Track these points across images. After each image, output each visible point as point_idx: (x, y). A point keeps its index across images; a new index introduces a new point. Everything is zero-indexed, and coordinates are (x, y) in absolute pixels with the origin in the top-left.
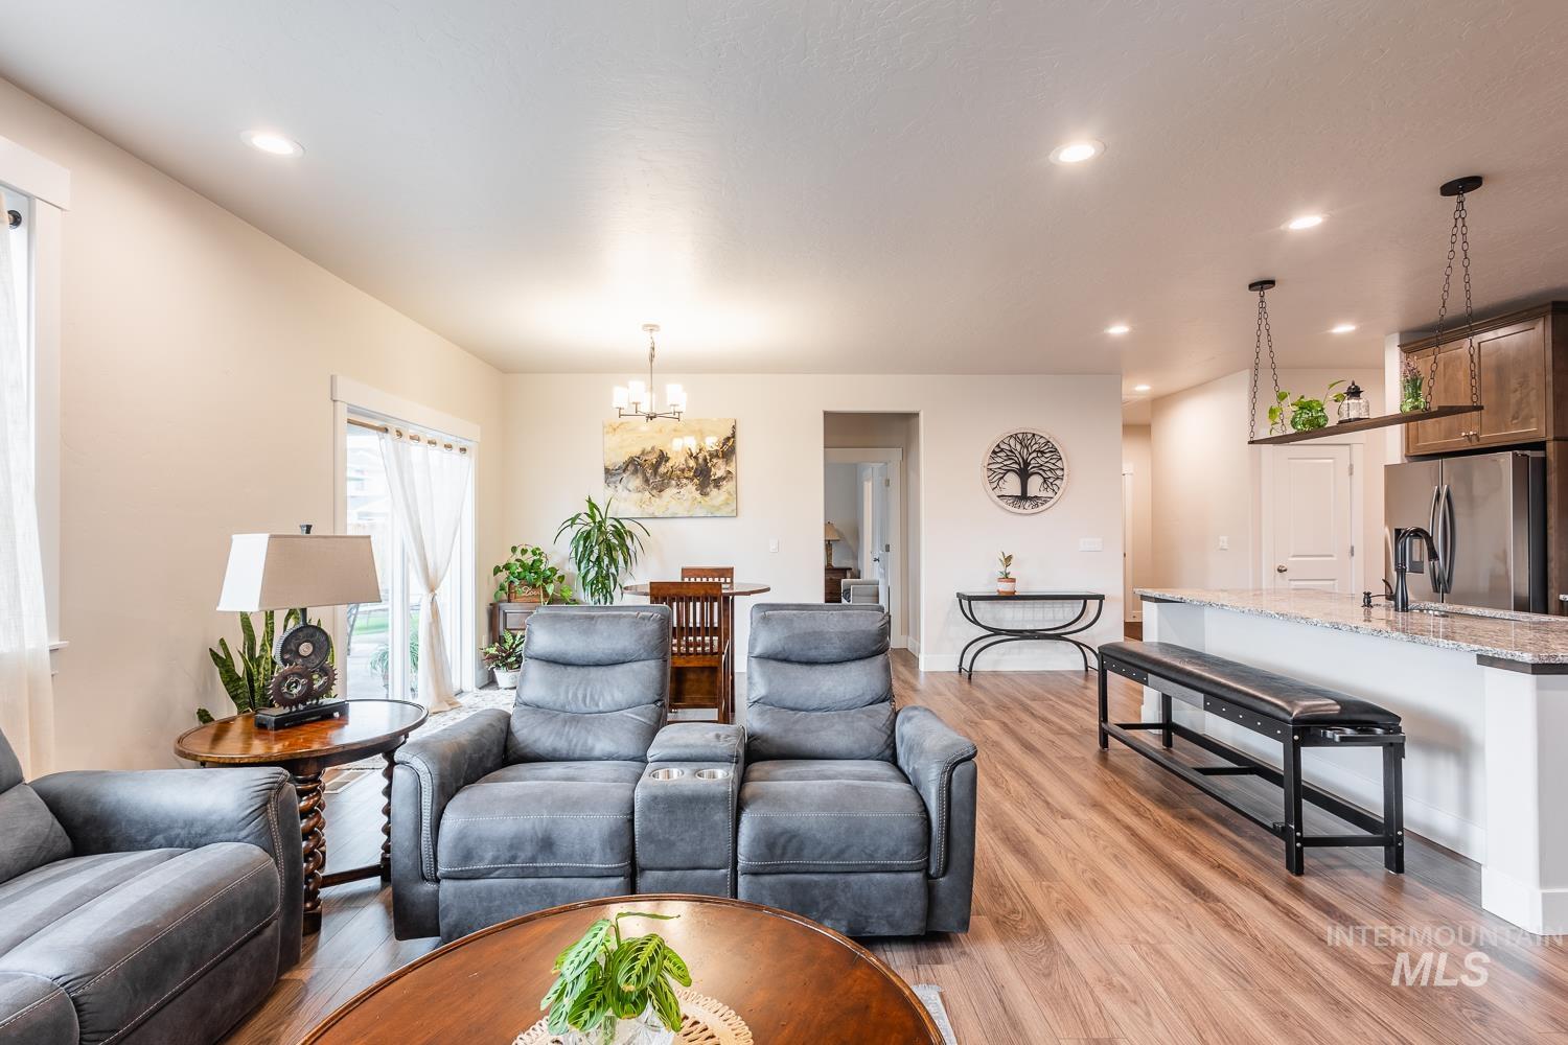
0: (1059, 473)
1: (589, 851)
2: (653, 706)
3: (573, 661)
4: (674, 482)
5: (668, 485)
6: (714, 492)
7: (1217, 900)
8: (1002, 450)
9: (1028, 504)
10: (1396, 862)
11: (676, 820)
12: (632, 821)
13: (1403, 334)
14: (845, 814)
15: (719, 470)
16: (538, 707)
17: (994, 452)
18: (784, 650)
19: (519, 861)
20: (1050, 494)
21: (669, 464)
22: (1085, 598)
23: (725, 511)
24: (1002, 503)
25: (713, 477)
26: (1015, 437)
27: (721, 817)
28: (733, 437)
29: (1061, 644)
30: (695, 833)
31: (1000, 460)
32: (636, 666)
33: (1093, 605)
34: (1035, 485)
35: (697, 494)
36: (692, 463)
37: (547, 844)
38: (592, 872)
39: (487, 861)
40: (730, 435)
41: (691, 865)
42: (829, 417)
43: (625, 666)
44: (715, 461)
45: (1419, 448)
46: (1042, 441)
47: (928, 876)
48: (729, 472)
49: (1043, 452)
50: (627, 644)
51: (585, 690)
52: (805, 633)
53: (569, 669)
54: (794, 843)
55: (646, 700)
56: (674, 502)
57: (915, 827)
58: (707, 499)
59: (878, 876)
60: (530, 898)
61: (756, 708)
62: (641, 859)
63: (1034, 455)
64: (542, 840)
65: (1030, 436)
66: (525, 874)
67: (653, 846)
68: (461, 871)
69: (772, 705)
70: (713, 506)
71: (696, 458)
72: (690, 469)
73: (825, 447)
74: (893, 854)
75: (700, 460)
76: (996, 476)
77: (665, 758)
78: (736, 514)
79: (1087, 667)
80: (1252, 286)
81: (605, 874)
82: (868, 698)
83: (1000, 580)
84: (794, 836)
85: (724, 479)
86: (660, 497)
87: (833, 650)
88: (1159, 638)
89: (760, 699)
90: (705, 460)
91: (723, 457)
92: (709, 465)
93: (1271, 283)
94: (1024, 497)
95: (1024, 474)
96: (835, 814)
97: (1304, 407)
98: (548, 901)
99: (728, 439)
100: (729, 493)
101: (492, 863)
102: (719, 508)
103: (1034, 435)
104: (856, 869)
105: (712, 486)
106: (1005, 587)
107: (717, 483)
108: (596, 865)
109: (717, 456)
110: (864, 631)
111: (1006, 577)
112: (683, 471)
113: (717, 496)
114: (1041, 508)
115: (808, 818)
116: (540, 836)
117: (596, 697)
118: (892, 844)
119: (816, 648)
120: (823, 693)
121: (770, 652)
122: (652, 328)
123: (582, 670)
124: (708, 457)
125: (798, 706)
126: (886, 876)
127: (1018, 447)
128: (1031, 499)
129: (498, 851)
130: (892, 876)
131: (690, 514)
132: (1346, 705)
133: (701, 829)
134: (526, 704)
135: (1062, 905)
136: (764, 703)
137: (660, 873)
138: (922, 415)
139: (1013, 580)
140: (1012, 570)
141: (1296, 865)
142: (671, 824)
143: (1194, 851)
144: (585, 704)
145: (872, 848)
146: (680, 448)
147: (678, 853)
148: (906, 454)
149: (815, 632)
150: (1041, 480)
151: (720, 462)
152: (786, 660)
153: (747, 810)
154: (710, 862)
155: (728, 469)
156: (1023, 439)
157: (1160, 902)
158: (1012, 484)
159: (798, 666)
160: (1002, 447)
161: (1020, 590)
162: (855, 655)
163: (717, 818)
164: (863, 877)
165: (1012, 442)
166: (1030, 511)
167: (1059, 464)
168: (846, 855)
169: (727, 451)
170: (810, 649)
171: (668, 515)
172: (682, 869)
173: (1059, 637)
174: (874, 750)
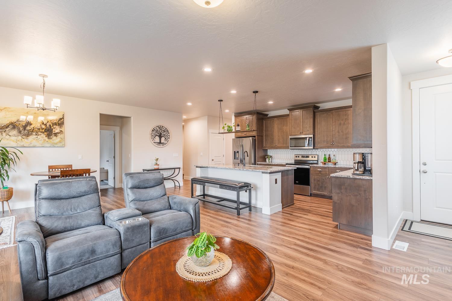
0: (169, 137)
1: (108, 249)
2: (98, 207)
3: (63, 197)
4: (34, 133)
5: (31, 134)
6: (54, 138)
7: (231, 223)
8: (155, 130)
9: (161, 144)
10: (250, 210)
11: (134, 233)
12: (120, 237)
13: (235, 113)
14: (175, 221)
15: (57, 129)
16: (51, 215)
17: (153, 130)
18: (139, 185)
19: (83, 260)
20: (167, 142)
21: (32, 126)
22: (175, 169)
23: (59, 145)
24: (155, 144)
25: (54, 132)
26: (158, 126)
27: (147, 229)
28: (63, 118)
29: (169, 181)
30: (140, 235)
31: (154, 133)
32: (89, 196)
33: (177, 171)
34: (163, 139)
35: (46, 139)
36: (43, 127)
37: (93, 252)
38: (109, 255)
39: (70, 264)
40: (62, 118)
41: (139, 244)
42: (101, 115)
43: (85, 196)
44: (55, 126)
45: (237, 136)
46: (165, 128)
47: (193, 230)
48: (62, 131)
49: (165, 131)
50: (86, 189)
51: (71, 206)
52: (144, 180)
53: (62, 200)
54: (165, 230)
55: (96, 206)
56: (34, 141)
57: (190, 220)
58: (51, 140)
59: (183, 233)
60: (87, 271)
61: (132, 202)
62: (124, 247)
63: (163, 132)
64: (92, 251)
65: (162, 127)
66: (85, 264)
67: (128, 242)
68: (60, 270)
69: (137, 201)
70: (55, 143)
71: (46, 125)
72: (42, 129)
73: (100, 125)
74: (186, 227)
75: (48, 126)
76: (153, 137)
77: (121, 219)
78: (63, 146)
79: (175, 186)
80: (219, 101)
81: (114, 254)
82: (162, 195)
83: (155, 165)
84: (165, 229)
85: (59, 133)
86: (27, 139)
87: (151, 184)
88: (201, 175)
89: (133, 200)
90: (50, 126)
91: (58, 125)
92: (52, 128)
93: (222, 101)
94: (160, 143)
95: (160, 137)
96: (173, 221)
97: (229, 127)
98: (94, 269)
99: (61, 119)
100: (61, 138)
101: (71, 265)
102: (56, 144)
103: (163, 126)
104: (178, 233)
105: (53, 135)
106: (156, 167)
107: (56, 135)
108: (111, 253)
109: (56, 125)
110: (159, 178)
111: (157, 164)
112: (39, 129)
113: (55, 140)
114: (165, 146)
115: (167, 224)
116: (91, 250)
117: (76, 208)
118: (186, 225)
119: (147, 184)
120: (151, 195)
121: (134, 186)
122: (44, 76)
123: (68, 200)
124: (52, 125)
125: (144, 200)
126: (184, 233)
127: (159, 129)
128: (162, 143)
129: (75, 259)
130: (186, 232)
131: (43, 145)
132: (245, 183)
133: (141, 234)
134: (44, 216)
135: (209, 232)
136: (135, 201)
137: (130, 250)
138: (132, 118)
139: (159, 165)
140: (158, 162)
141: (239, 214)
142: (133, 234)
143: (222, 216)
144: (72, 211)
145: (182, 227)
146: (38, 120)
147: (135, 242)
148: (121, 129)
149: (147, 179)
150: (164, 138)
151: (57, 127)
152: (139, 188)
153: (153, 226)
154: (144, 242)
155: (60, 130)
156: (160, 127)
157: (223, 226)
158: (157, 139)
159: (142, 189)
160: (155, 129)
161: (160, 167)
162: (157, 184)
163: (146, 229)
164: (180, 235)
165: (157, 128)
166: (162, 146)
167: (169, 134)
168: (177, 230)
169: (60, 123)
170: (146, 184)
171: (31, 145)
172: (135, 247)
173: (169, 179)
174: (166, 207)
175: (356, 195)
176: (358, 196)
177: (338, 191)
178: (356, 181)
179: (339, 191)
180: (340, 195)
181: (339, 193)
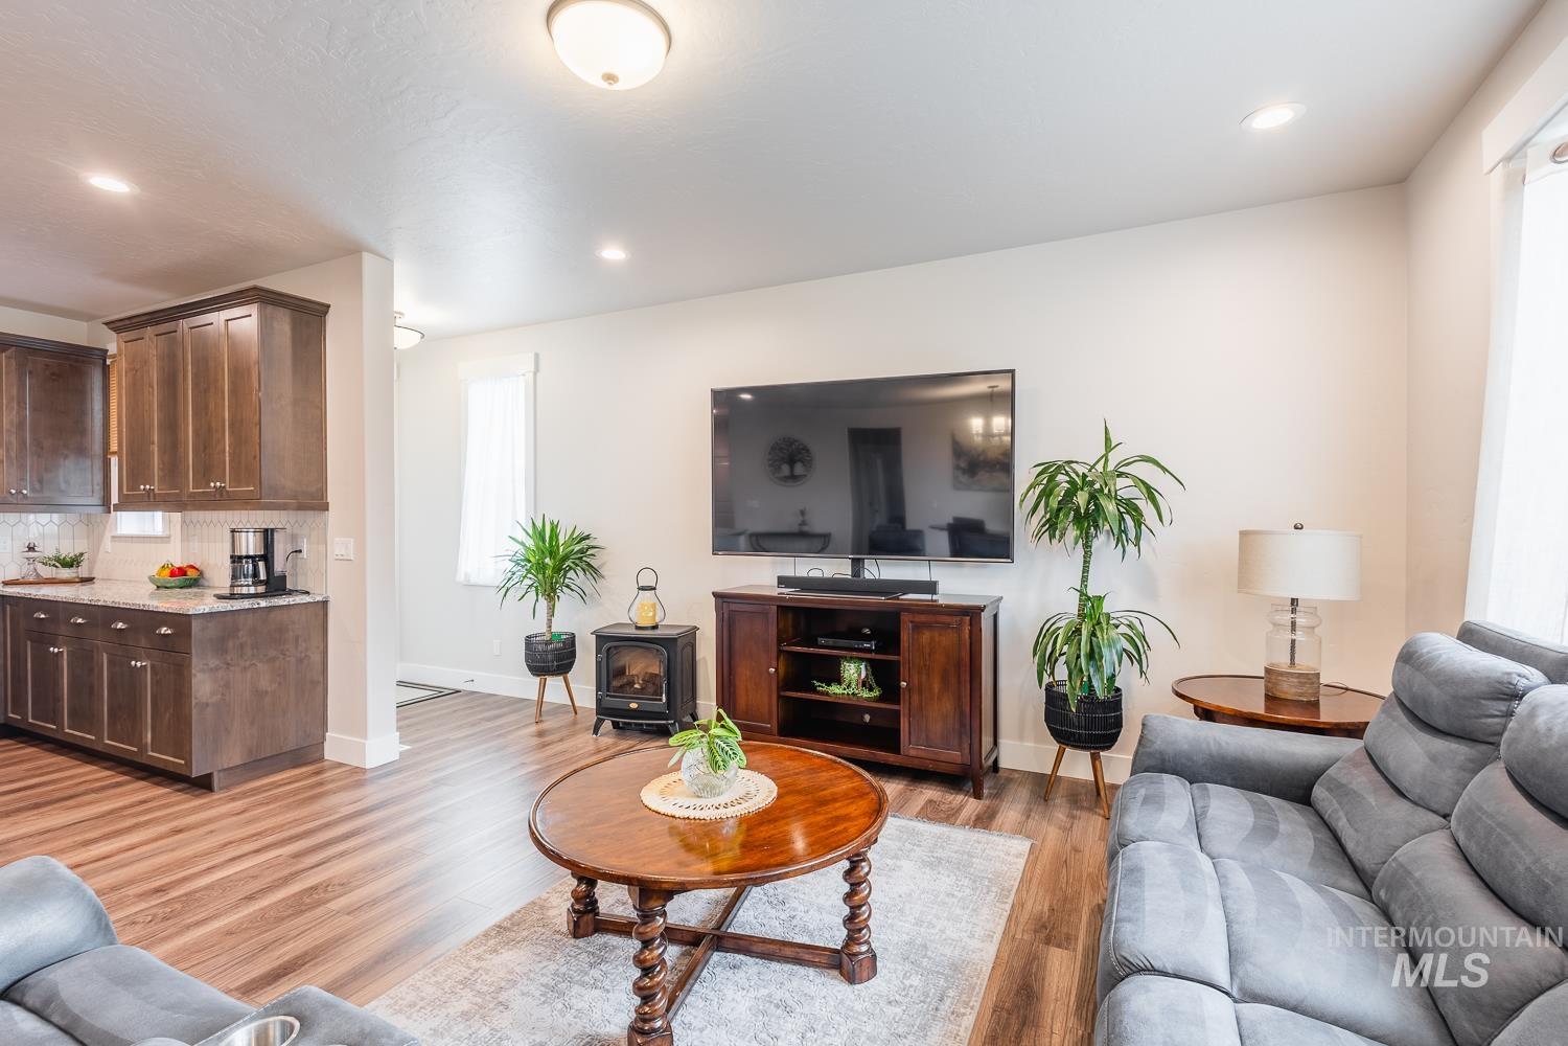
175: (273, 659)
176: (278, 658)
177: (213, 662)
178: (272, 615)
179: (217, 662)
180: (220, 674)
181: (217, 669)
